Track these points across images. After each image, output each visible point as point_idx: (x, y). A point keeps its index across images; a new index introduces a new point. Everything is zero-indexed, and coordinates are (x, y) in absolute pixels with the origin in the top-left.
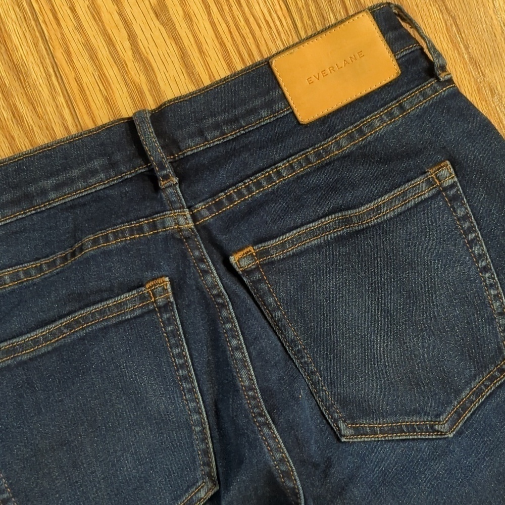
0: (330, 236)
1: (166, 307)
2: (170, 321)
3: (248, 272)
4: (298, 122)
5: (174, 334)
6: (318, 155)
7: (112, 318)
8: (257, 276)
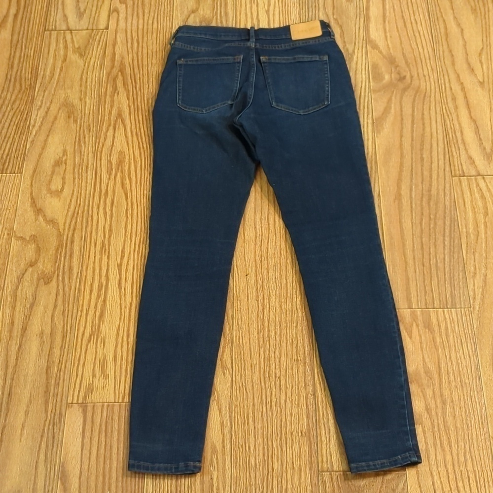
0: (289, 62)
1: (239, 63)
2: (239, 67)
3: (264, 63)
4: (291, 38)
5: (239, 70)
6: (293, 45)
7: (225, 62)
8: (266, 65)
